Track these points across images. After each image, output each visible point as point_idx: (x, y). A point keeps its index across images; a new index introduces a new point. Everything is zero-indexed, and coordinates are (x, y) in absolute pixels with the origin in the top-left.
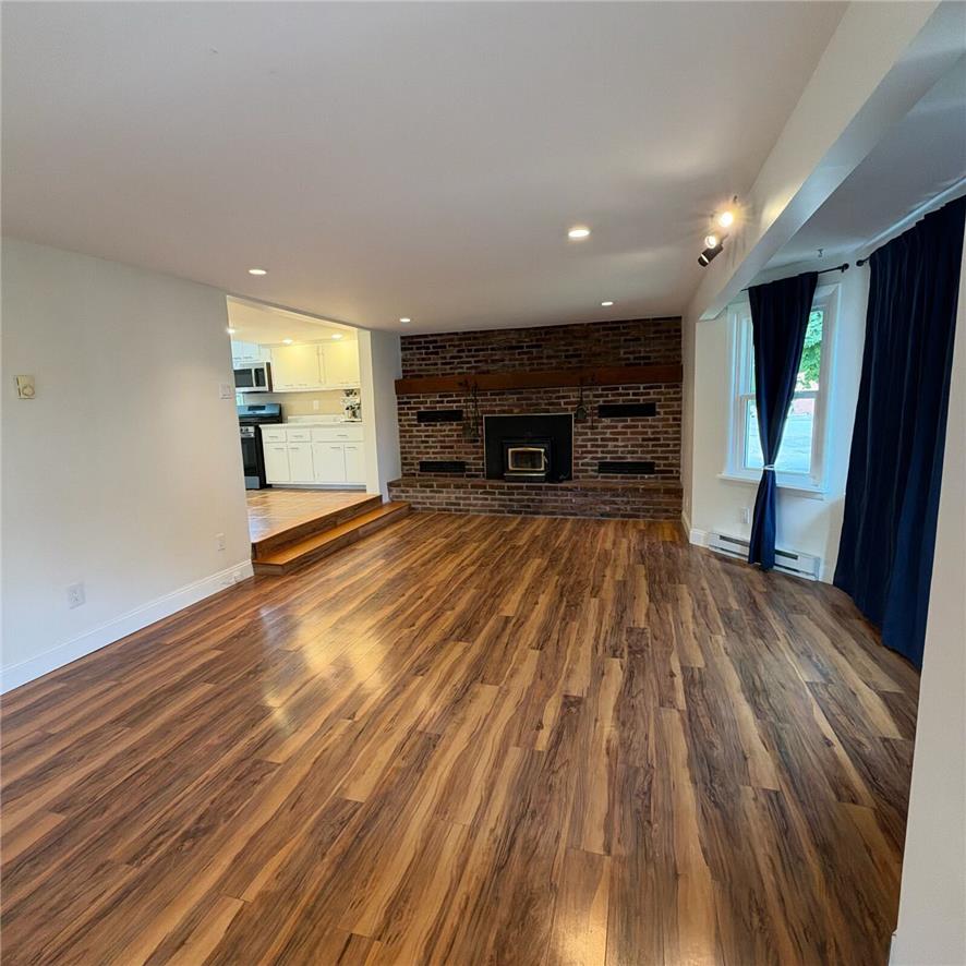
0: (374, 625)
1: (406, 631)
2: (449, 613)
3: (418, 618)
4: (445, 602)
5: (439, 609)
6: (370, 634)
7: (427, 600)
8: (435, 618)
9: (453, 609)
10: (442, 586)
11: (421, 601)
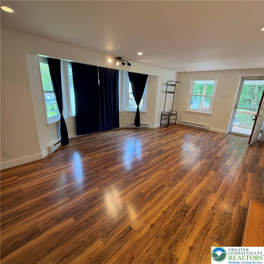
0: (184, 159)
1: (175, 156)
2: (162, 157)
3: (171, 159)
4: (162, 161)
5: (165, 159)
6: (185, 158)
7: (167, 163)
8: (167, 157)
9: (161, 158)
10: (160, 168)
11: (169, 164)
